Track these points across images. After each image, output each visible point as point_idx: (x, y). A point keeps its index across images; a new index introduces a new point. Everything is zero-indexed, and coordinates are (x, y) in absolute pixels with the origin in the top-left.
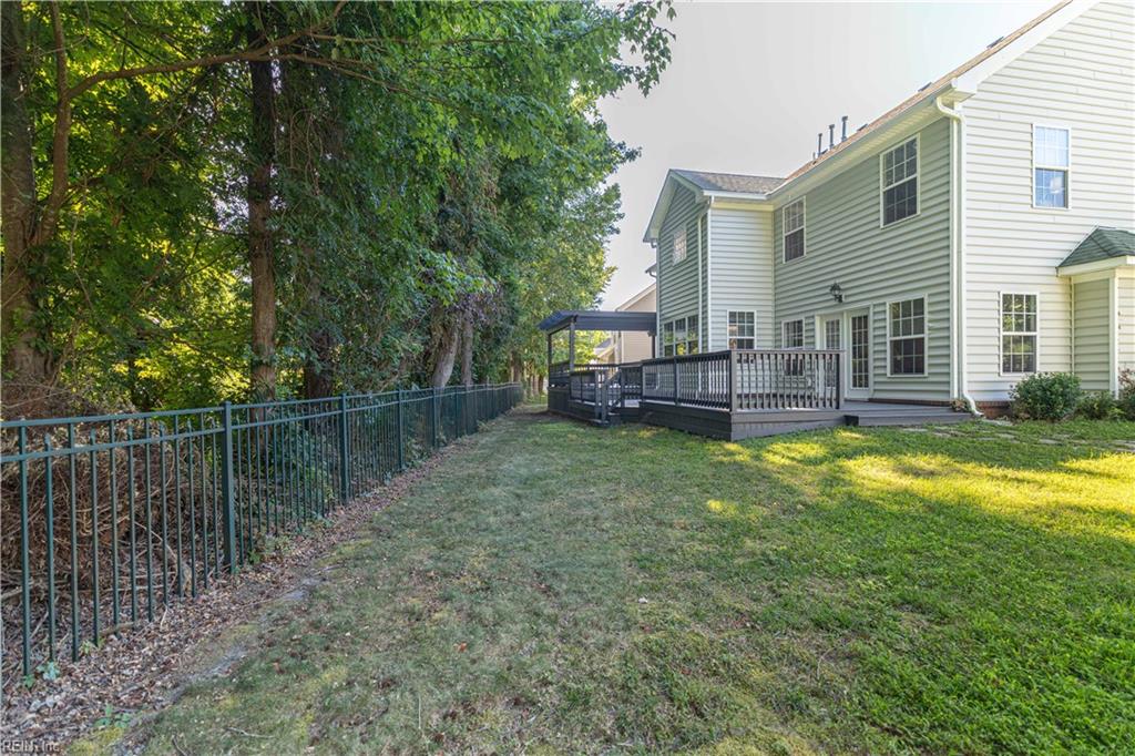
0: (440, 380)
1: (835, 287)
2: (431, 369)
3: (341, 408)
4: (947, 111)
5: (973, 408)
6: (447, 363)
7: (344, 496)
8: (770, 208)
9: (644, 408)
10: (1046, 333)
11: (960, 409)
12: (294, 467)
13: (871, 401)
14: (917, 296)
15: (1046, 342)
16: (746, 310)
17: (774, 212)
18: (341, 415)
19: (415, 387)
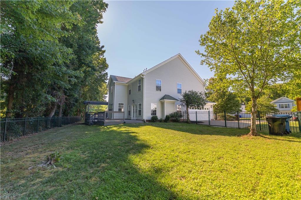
0: (51, 116)
1: (133, 100)
2: (49, 113)
3: (25, 120)
4: (142, 77)
5: (145, 120)
6: (53, 112)
7: (24, 134)
8: (127, 85)
9: (98, 121)
10: (158, 110)
11: (144, 121)
12: (14, 130)
13: (136, 120)
14: (140, 103)
15: (158, 111)
16: (122, 103)
17: (128, 86)
18: (25, 121)
19: (43, 117)
